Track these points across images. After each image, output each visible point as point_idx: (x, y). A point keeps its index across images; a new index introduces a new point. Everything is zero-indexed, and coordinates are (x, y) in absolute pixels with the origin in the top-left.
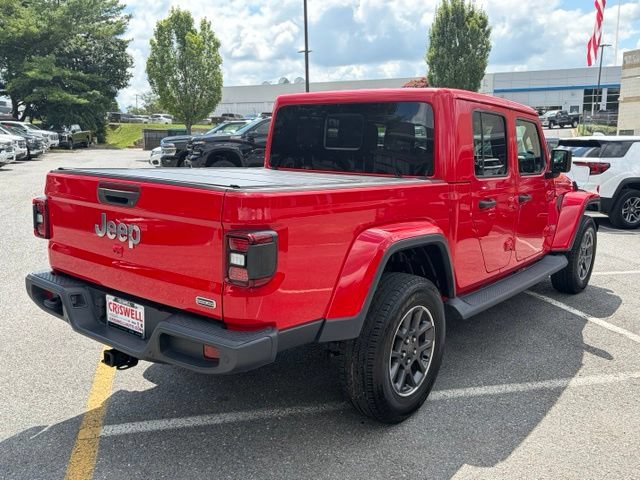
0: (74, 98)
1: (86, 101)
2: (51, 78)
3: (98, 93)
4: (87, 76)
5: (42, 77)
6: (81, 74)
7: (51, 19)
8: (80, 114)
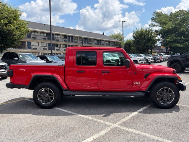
0: (179, 45)
1: (183, 46)
2: (173, 40)
3: (187, 43)
4: (185, 38)
5: (171, 40)
6: (183, 38)
7: (175, 24)
8: (182, 50)
